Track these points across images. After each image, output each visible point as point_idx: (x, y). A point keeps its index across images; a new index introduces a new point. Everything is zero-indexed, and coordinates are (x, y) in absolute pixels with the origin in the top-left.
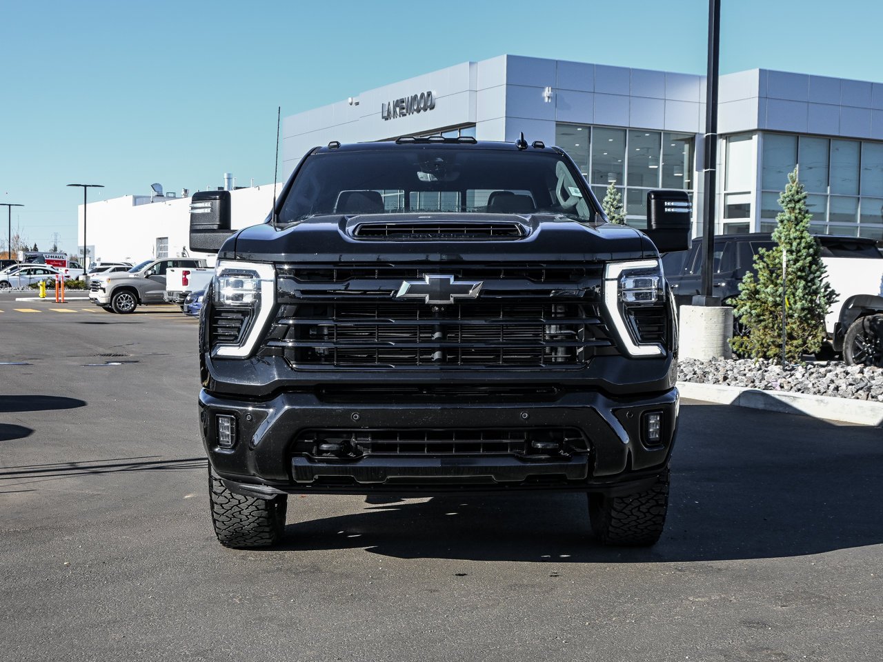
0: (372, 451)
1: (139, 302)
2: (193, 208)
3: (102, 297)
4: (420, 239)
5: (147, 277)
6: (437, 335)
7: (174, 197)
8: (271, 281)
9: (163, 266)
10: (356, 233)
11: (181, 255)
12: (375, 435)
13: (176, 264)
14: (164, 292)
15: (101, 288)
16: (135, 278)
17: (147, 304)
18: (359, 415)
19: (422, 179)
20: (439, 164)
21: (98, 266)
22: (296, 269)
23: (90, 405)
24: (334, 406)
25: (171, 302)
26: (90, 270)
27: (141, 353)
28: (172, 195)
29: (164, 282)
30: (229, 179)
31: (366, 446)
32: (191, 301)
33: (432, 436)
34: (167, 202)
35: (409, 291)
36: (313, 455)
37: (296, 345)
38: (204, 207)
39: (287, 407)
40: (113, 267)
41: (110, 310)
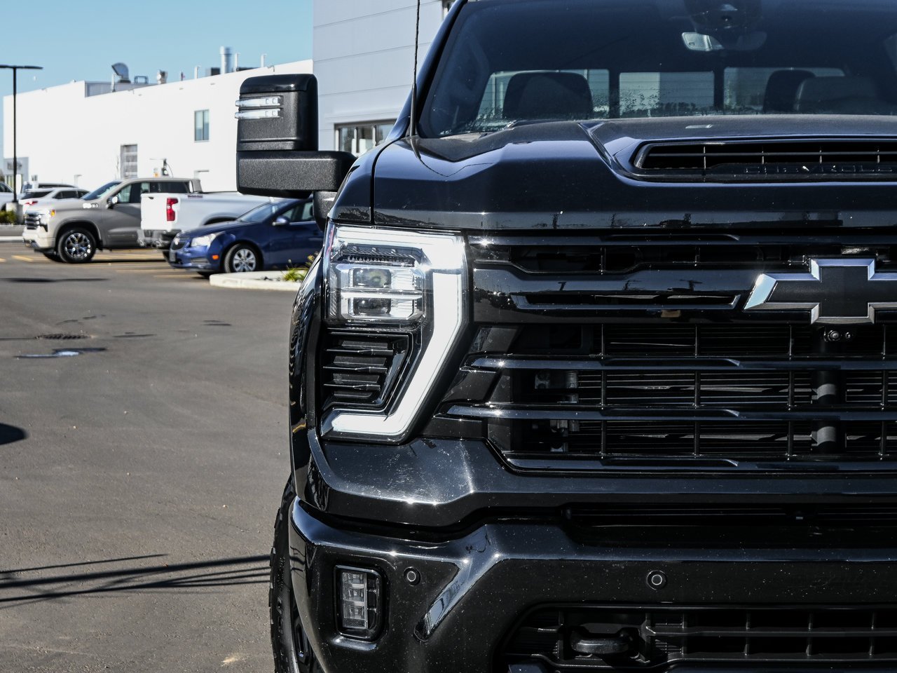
0: (688, 652)
1: (98, 245)
2: (242, 109)
3: (43, 238)
4: (784, 176)
5: (112, 207)
6: (823, 390)
7: (146, 84)
8: (457, 272)
9: (136, 191)
10: (638, 164)
11: (160, 172)
12: (695, 619)
13: (155, 187)
14: (139, 231)
15: (41, 225)
16: (92, 209)
17: (112, 248)
18: (665, 576)
19: (692, 47)
20: (729, 16)
21: (35, 189)
22: (514, 248)
23: (32, 437)
24: (607, 554)
25: (149, 246)
26: (23, 195)
27: (108, 333)
28: (143, 81)
29: (137, 214)
30: (228, 55)
31: (675, 642)
32: (180, 246)
33: (823, 619)
34: (135, 90)
35: (773, 298)
36: (554, 658)
37: (516, 415)
38: (266, 107)
39: (497, 556)
40: (56, 190)
41: (55, 259)
